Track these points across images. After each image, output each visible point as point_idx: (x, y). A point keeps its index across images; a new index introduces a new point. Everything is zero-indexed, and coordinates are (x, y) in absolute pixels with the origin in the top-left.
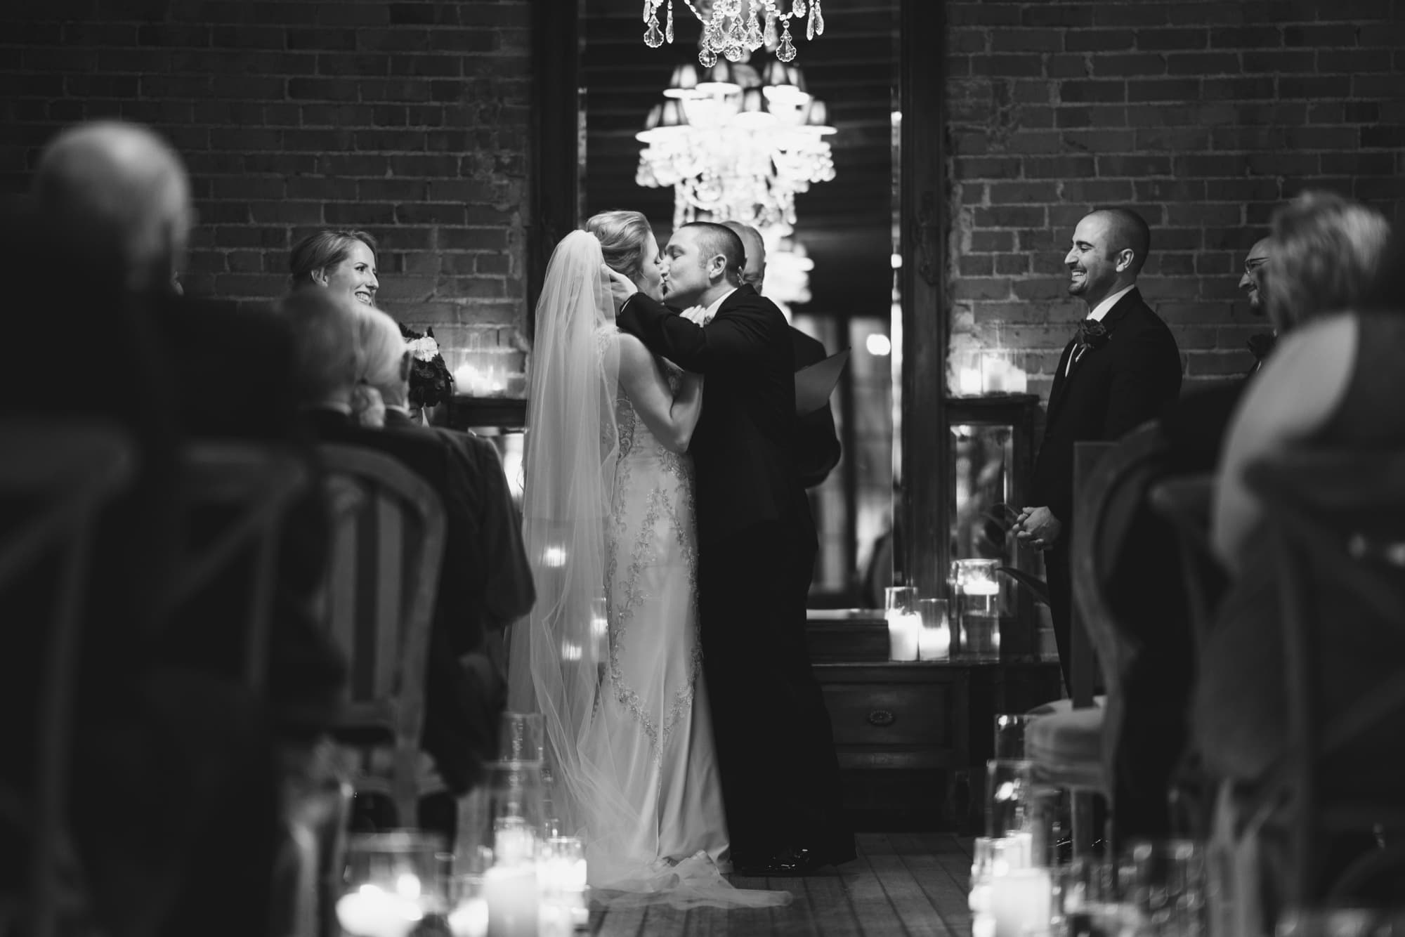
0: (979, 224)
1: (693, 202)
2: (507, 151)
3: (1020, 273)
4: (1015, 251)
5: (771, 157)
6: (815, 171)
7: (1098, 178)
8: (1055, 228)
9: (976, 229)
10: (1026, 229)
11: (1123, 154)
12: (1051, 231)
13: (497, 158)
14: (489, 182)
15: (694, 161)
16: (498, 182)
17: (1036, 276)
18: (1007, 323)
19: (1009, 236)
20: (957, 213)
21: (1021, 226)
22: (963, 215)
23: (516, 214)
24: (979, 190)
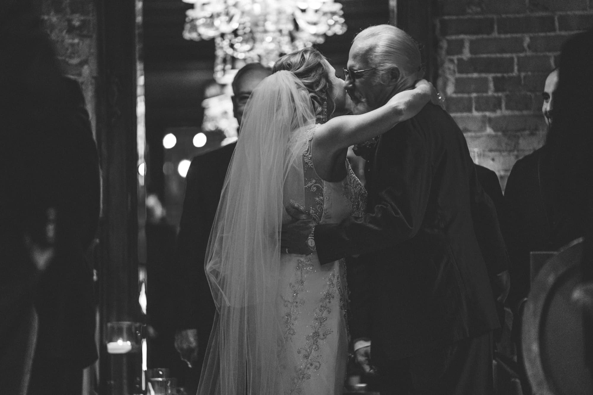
0: (460, 72)
1: (230, 51)
2: (77, 15)
3: (494, 110)
4: (490, 93)
5: (293, 15)
6: (330, 26)
7: (558, 32)
8: (523, 74)
9: (458, 75)
10: (499, 75)
11: (578, 13)
12: (519, 77)
13: (69, 21)
14: (63, 41)
15: (231, 19)
16: (70, 41)
17: (507, 113)
18: (484, 151)
19: (485, 81)
20: (443, 63)
21: (495, 72)
22: (448, 65)
23: (86, 67)
24: (461, 43)
